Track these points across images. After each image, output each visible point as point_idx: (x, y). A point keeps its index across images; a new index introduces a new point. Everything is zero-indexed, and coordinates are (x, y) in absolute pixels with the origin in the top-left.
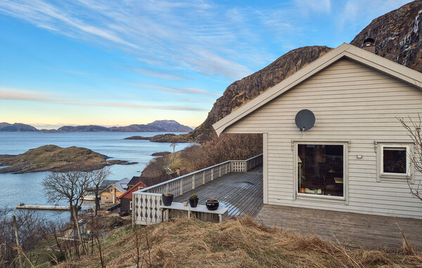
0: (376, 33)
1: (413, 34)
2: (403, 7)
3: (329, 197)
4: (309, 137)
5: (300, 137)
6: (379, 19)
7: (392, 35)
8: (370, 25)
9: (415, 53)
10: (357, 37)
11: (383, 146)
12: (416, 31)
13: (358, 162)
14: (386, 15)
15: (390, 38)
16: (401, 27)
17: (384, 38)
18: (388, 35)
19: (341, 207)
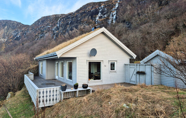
0: (43, 23)
1: (57, 27)
2: (53, 15)
3: (97, 80)
4: (92, 59)
5: (89, 59)
6: (44, 17)
7: (49, 25)
8: (41, 19)
9: (58, 34)
10: (36, 22)
11: (110, 62)
12: (58, 26)
13: (105, 67)
14: (47, 17)
15: (49, 26)
16: (52, 23)
17: (46, 26)
18: (48, 25)
19: (101, 83)
